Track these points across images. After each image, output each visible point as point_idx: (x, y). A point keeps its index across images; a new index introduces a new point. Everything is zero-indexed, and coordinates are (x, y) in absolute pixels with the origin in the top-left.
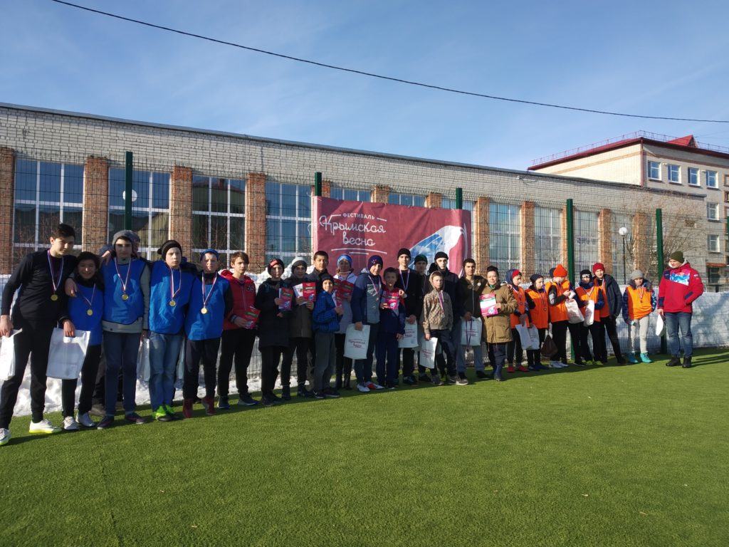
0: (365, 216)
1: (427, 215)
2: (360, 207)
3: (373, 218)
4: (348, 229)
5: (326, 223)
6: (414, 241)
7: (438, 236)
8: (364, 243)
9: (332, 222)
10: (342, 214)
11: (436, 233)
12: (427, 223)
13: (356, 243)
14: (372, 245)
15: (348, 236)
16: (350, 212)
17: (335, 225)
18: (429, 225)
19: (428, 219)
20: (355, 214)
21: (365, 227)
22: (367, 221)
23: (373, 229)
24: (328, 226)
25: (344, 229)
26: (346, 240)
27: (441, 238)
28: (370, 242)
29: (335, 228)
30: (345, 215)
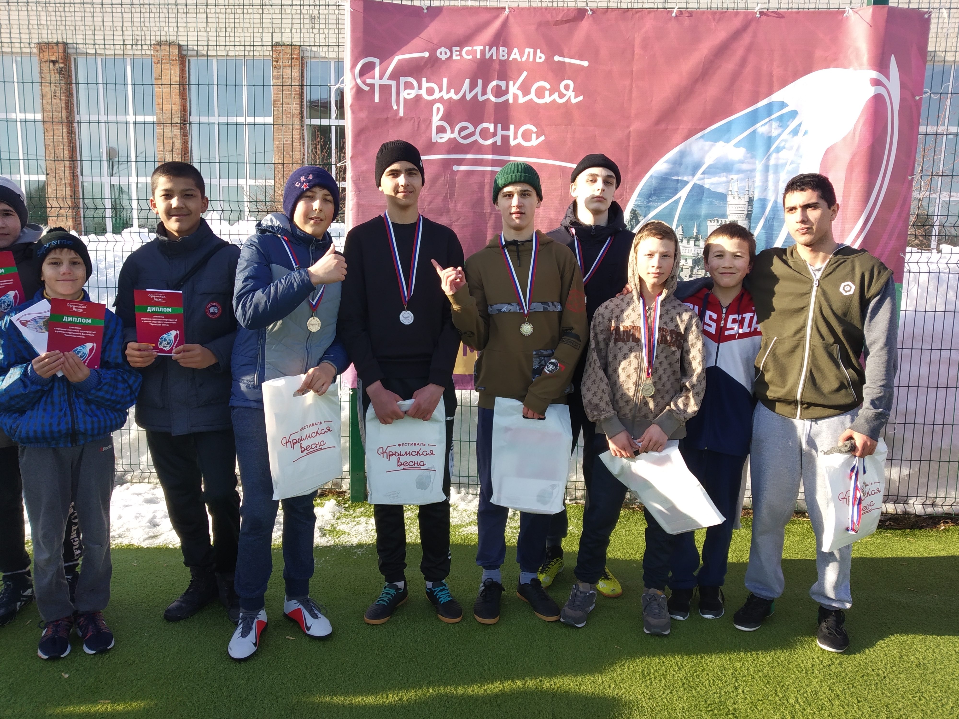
0: (515, 55)
1: (746, 39)
2: (497, 24)
3: (541, 57)
4: (452, 95)
5: (377, 82)
6: (684, 126)
7: (783, 105)
8: (505, 139)
9: (395, 76)
10: (433, 52)
11: (776, 97)
12: (743, 62)
13: (477, 137)
14: (534, 142)
15: (448, 117)
16: (462, 42)
17: (409, 86)
18: (748, 70)
19: (749, 49)
20: (478, 49)
21: (514, 88)
22: (520, 67)
23: (540, 93)
24: (385, 89)
25: (437, 95)
26: (441, 130)
27: (794, 114)
28: (526, 136)
29: (408, 94)
30: (442, 53)
